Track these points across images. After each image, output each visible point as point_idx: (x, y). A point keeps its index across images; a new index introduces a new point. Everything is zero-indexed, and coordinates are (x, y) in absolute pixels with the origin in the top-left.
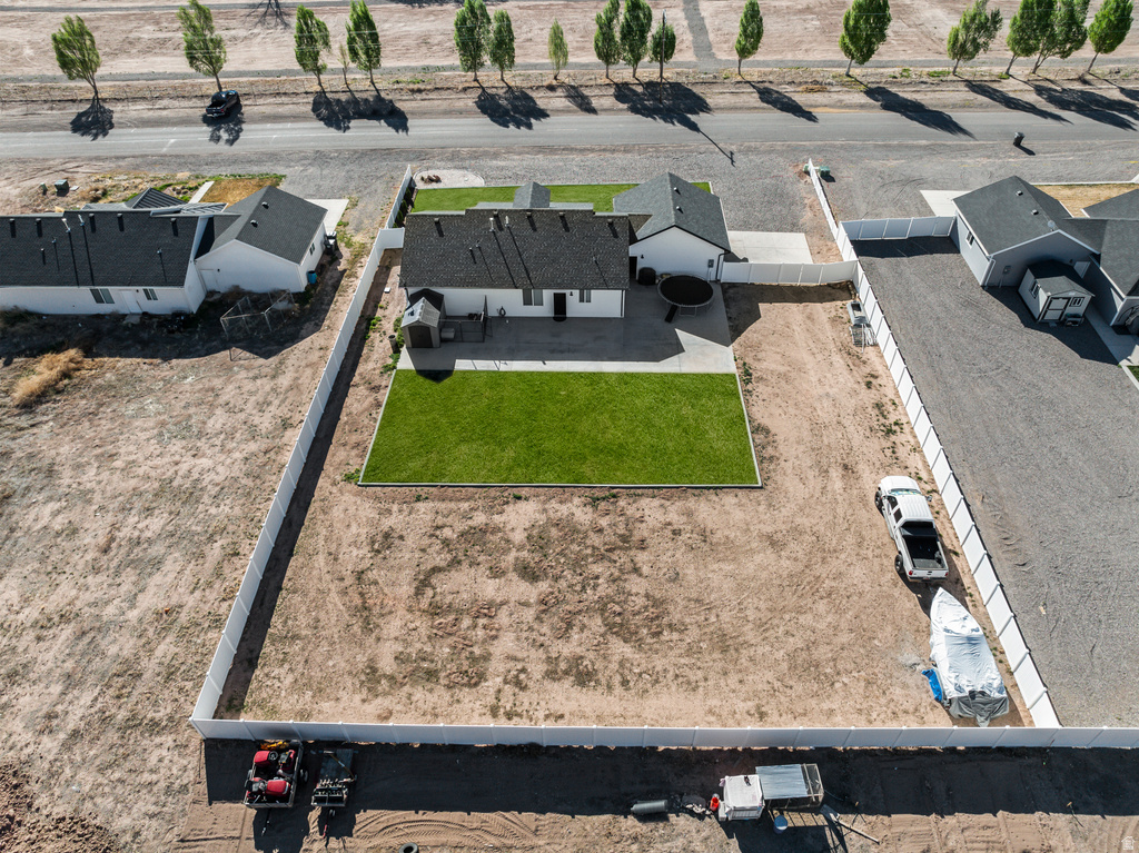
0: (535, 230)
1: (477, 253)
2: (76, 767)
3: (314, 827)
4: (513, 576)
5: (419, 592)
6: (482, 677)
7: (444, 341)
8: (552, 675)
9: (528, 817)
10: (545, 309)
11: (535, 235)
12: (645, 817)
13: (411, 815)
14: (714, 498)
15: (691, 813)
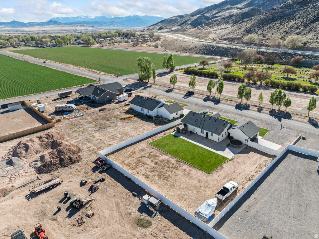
0: (210, 120)
1: (197, 120)
2: (86, 152)
3: (99, 171)
4: (153, 162)
5: (140, 157)
6: (135, 169)
7: (182, 133)
8: (143, 175)
9: (120, 185)
10: (204, 135)
11: (209, 121)
12: (133, 195)
13: (109, 176)
14: (198, 171)
15: (139, 199)
